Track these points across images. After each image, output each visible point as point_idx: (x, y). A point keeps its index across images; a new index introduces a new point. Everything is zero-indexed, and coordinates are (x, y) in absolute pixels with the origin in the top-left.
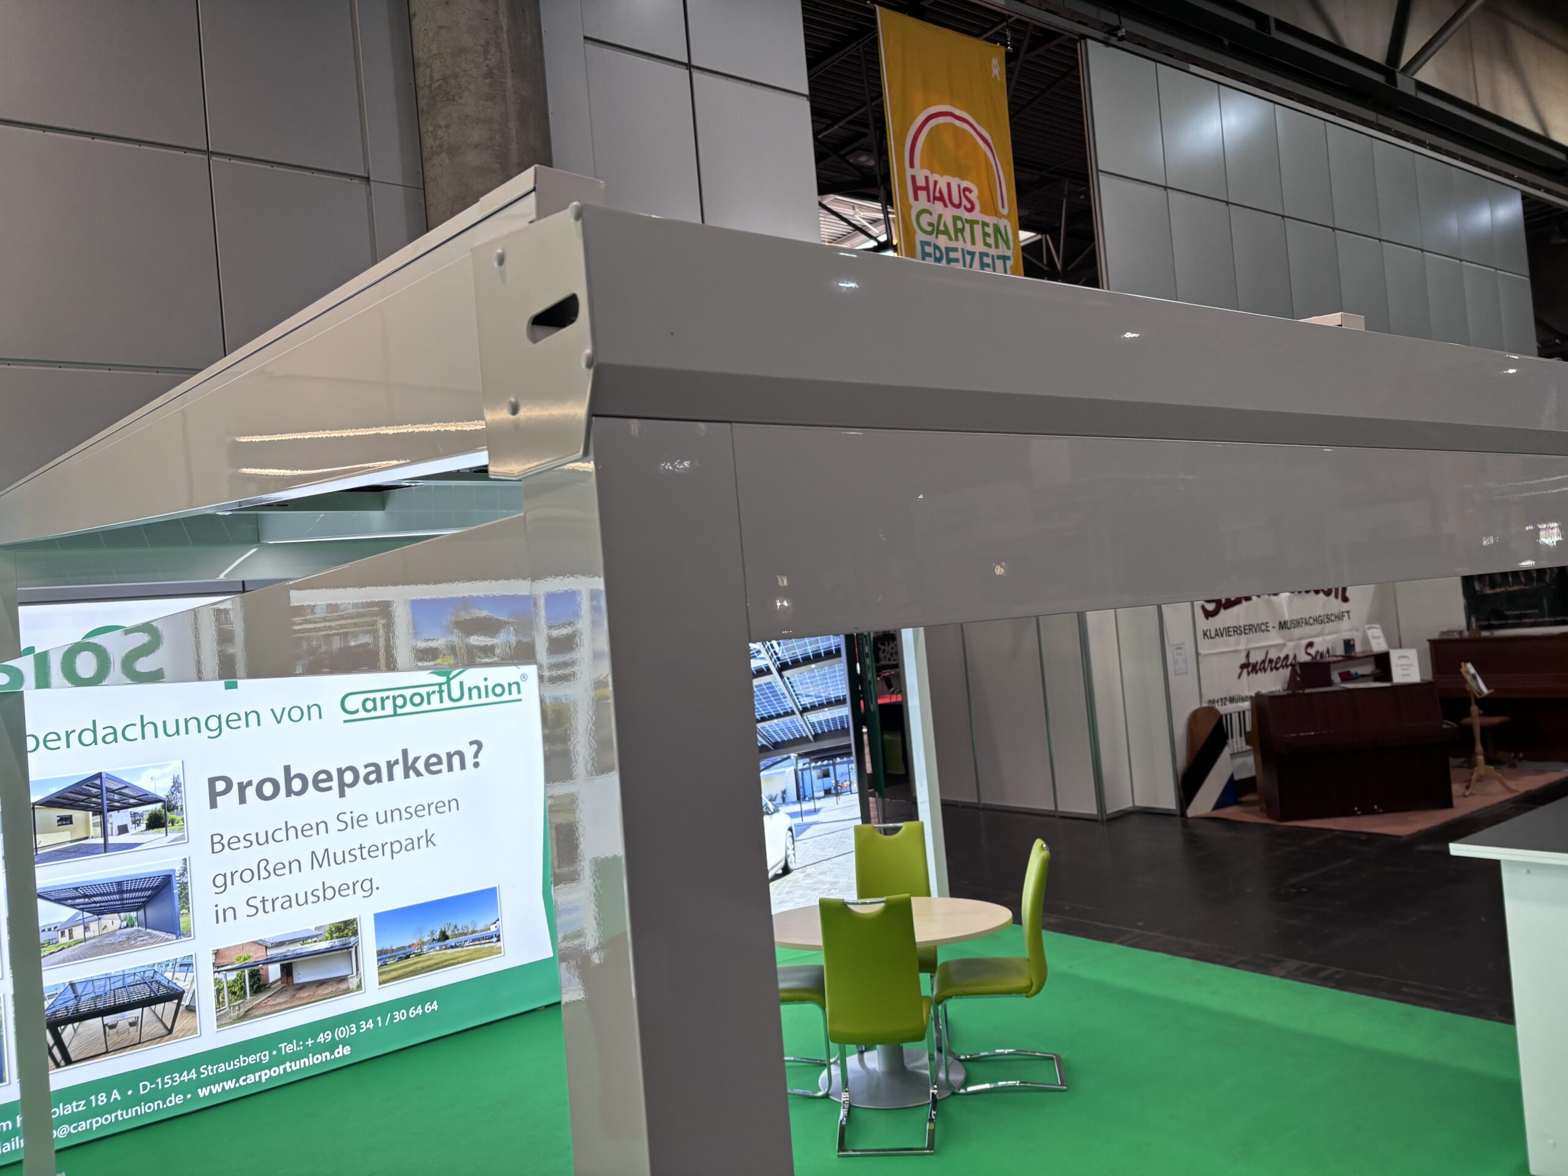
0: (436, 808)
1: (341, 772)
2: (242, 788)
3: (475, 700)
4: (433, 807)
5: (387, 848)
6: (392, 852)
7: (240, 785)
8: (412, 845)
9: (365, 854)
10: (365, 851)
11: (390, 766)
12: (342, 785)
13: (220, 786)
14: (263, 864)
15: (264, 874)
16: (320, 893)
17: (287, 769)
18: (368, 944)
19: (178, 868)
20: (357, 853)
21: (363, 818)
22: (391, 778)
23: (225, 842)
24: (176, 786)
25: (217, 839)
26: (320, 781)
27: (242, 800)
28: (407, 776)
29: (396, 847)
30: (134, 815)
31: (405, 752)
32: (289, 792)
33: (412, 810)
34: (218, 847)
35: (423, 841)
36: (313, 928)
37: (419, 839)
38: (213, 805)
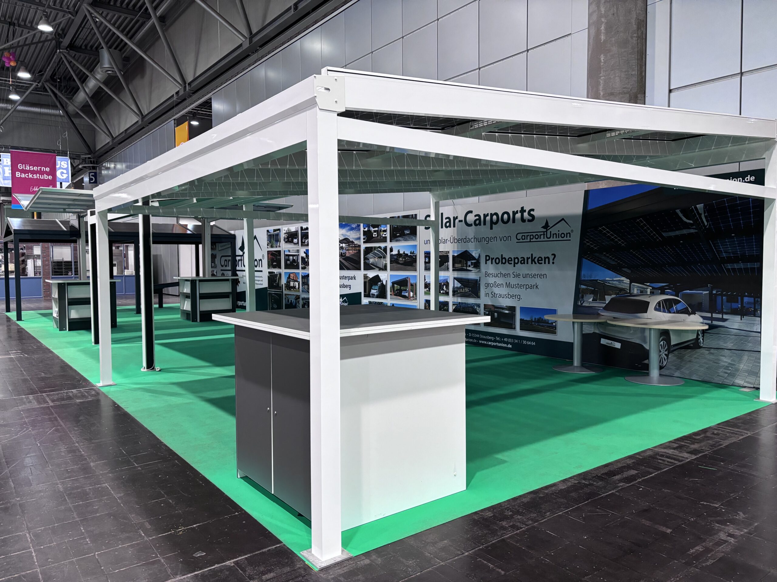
0: (540, 276)
1: (515, 259)
2: (492, 259)
3: (555, 239)
4: (539, 275)
5: (525, 286)
6: (526, 288)
7: (492, 258)
8: (531, 287)
9: (519, 287)
10: (519, 286)
11: (528, 259)
12: (515, 263)
13: (488, 258)
14: (495, 283)
15: (495, 286)
16: (507, 295)
17: (502, 255)
18: (518, 317)
19: (478, 279)
20: (517, 285)
21: (519, 275)
22: (527, 263)
23: (488, 274)
24: (479, 256)
25: (486, 273)
26: (509, 261)
27: (492, 263)
28: (532, 263)
29: (527, 287)
30: (472, 262)
31: (532, 255)
32: (502, 263)
33: (532, 275)
34: (486, 275)
35: (535, 286)
36: (505, 305)
37: (534, 286)
38: (486, 263)
